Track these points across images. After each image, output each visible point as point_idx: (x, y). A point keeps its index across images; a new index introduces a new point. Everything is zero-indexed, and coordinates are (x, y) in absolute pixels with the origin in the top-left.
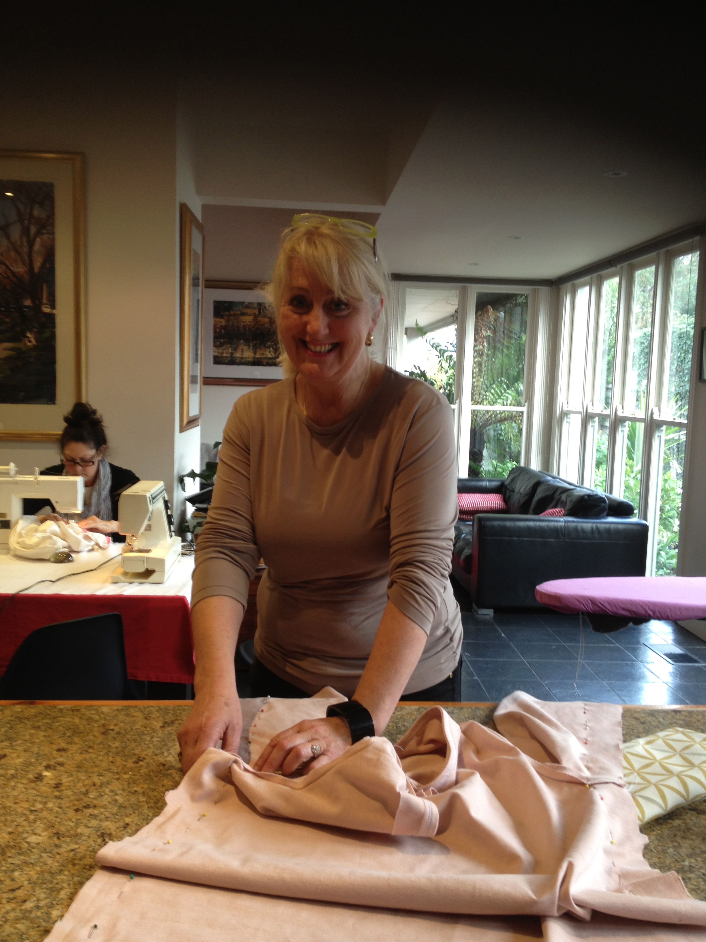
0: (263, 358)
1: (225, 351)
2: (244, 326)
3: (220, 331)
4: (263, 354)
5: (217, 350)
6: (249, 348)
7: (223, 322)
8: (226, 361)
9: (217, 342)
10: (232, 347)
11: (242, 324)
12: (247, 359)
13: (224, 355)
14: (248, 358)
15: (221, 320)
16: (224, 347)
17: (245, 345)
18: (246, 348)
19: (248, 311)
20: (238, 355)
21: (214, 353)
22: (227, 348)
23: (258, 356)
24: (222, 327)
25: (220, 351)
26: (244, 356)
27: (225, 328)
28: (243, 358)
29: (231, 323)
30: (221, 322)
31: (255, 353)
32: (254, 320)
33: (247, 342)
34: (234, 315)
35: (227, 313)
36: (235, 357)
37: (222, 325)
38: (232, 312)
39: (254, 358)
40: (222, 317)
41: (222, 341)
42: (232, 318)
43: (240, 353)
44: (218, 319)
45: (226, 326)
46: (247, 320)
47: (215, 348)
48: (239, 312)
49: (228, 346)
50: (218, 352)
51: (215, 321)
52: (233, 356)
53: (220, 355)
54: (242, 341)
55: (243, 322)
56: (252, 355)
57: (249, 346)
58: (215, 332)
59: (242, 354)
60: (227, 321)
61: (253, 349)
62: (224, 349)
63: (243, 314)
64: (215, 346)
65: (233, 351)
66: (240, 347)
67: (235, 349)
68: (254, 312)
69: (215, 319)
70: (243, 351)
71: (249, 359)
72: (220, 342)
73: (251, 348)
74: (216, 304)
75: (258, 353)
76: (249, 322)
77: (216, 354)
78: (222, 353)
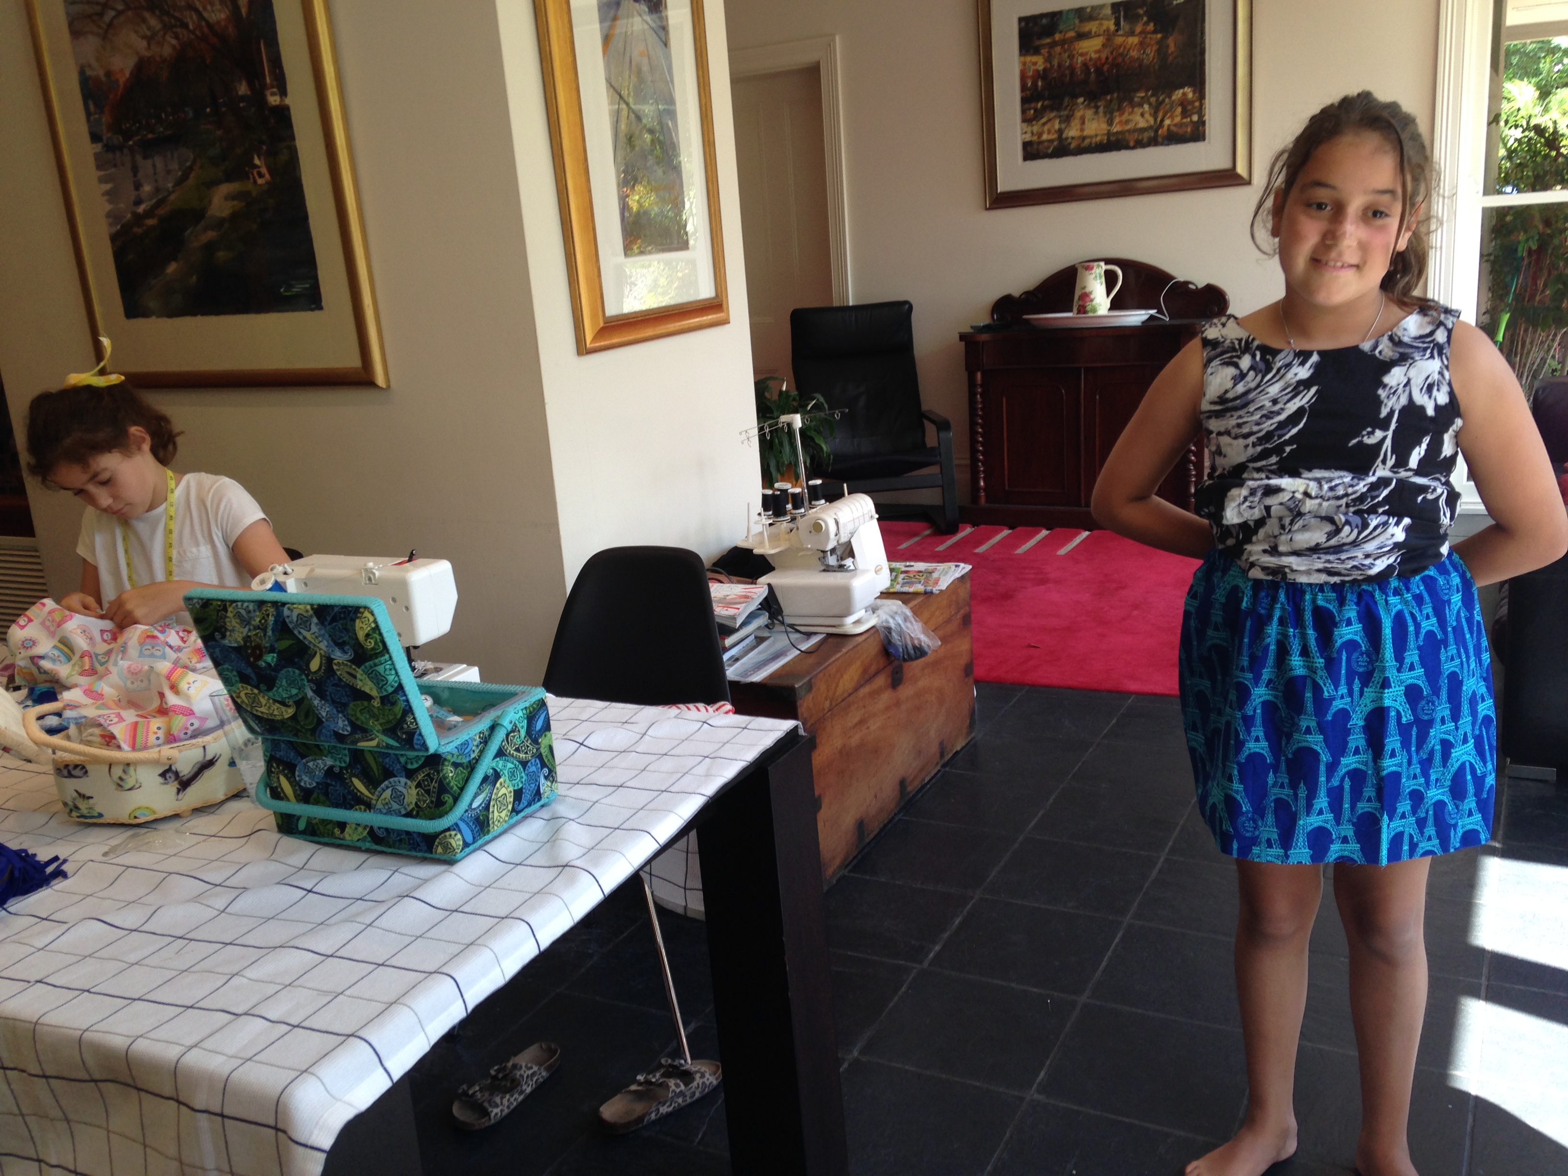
0: (1129, 131)
1: (1046, 128)
2: (1085, 65)
3: (1035, 84)
4: (1127, 122)
5: (1029, 129)
6: (1096, 113)
7: (1038, 62)
8: (1050, 151)
9: (1030, 109)
10: (1060, 117)
11: (1080, 59)
12: (1094, 140)
13: (1045, 137)
14: (1096, 136)
15: (1034, 59)
16: (1044, 120)
17: (1088, 107)
18: (1089, 113)
19: (1092, 26)
20: (1073, 132)
21: (1024, 136)
22: (1049, 120)
23: (1116, 128)
24: (1037, 75)
25: (1035, 129)
26: (1085, 133)
27: (1044, 75)
28: (1084, 138)
29: (1055, 63)
30: (1035, 64)
31: (1110, 123)
32: (1103, 45)
33: (1093, 98)
34: (1063, 42)
35: (1048, 40)
36: (1067, 139)
37: (1038, 71)
38: (1057, 37)
39: (1109, 134)
40: (1037, 51)
41: (1039, 105)
42: (1058, 49)
43: (1079, 127)
44: (1029, 59)
45: (1045, 70)
46: (1091, 47)
47: (1025, 125)
48: (1072, 34)
49: (1053, 115)
50: (1032, 133)
51: (1024, 64)
52: (1064, 136)
53: (1035, 138)
54: (1081, 100)
55: (1082, 55)
56: (1104, 126)
57: (1097, 107)
58: (1024, 87)
59: (1082, 130)
60: (1049, 59)
61: (1105, 113)
62: (1044, 124)
63: (1082, 36)
64: (1025, 120)
65: (1063, 126)
66: (1078, 114)
67: (1067, 119)
68: (1105, 27)
69: (1022, 59)
70: (1083, 123)
71: (1098, 138)
72: (1036, 110)
73: (1101, 110)
74: (1023, 24)
75: (1117, 120)
76: (1096, 52)
77: (1028, 137)
78: (1040, 135)
